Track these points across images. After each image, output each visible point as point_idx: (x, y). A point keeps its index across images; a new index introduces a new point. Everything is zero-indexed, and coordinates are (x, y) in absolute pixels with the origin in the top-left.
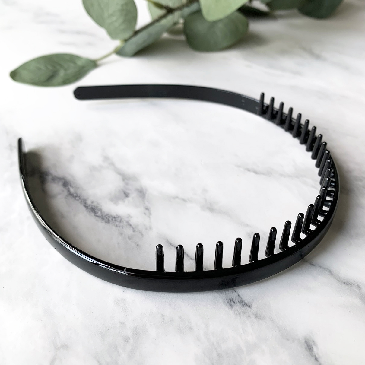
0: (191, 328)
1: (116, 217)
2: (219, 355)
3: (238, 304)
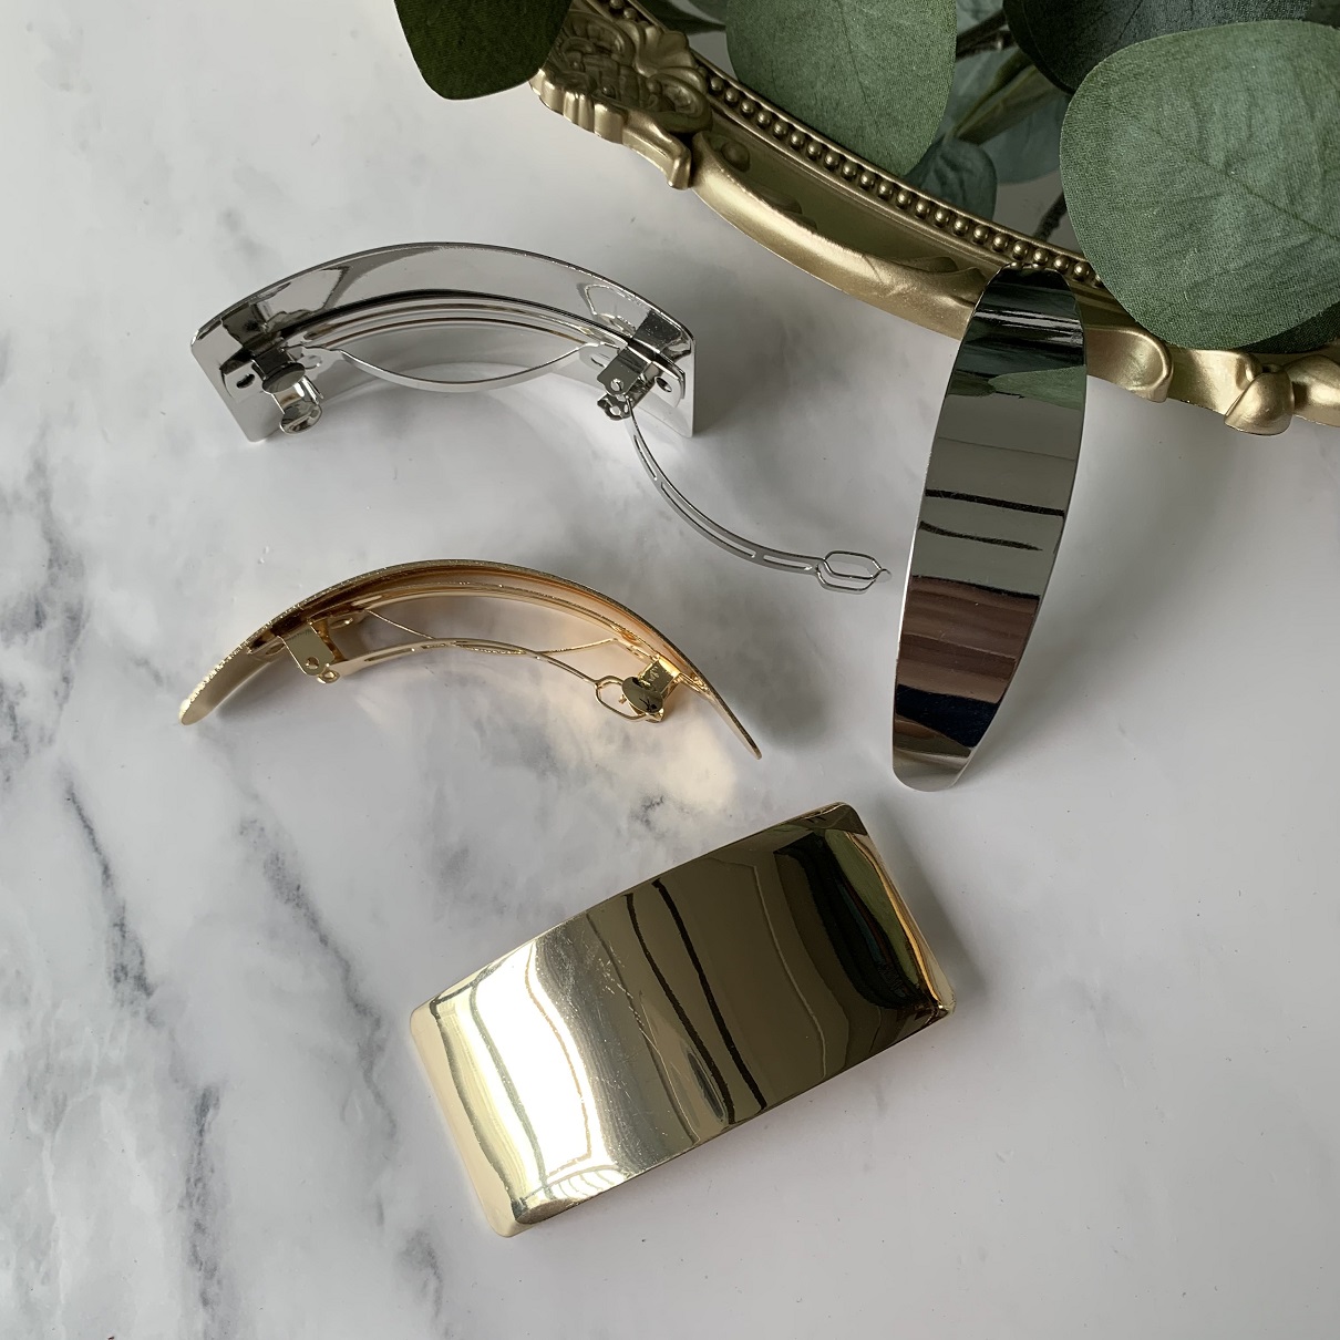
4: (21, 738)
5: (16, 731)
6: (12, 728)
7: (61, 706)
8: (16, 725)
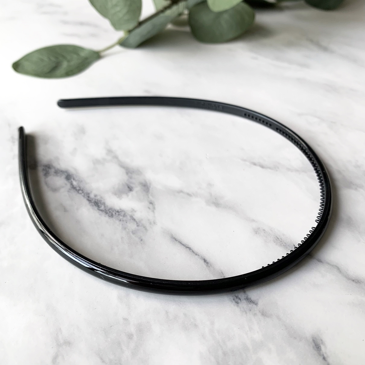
0: (196, 326)
1: (119, 211)
2: (225, 354)
3: (244, 301)
4: (141, 225)
5: (137, 223)
6: (135, 223)
7: (153, 211)
8: (136, 222)
